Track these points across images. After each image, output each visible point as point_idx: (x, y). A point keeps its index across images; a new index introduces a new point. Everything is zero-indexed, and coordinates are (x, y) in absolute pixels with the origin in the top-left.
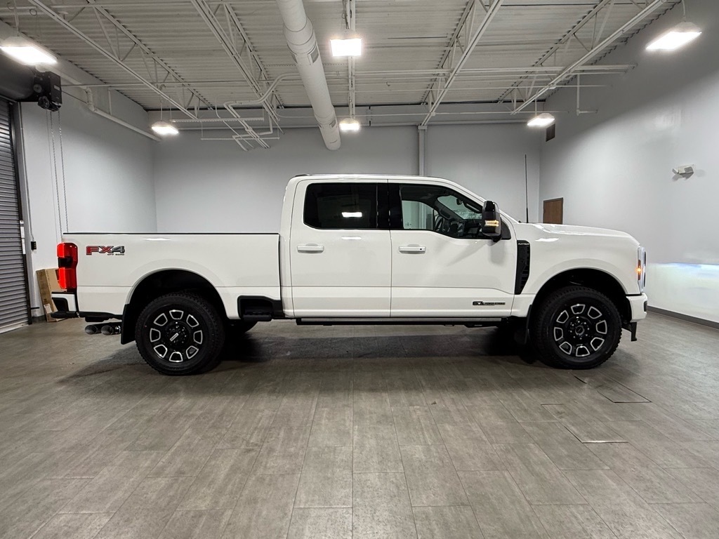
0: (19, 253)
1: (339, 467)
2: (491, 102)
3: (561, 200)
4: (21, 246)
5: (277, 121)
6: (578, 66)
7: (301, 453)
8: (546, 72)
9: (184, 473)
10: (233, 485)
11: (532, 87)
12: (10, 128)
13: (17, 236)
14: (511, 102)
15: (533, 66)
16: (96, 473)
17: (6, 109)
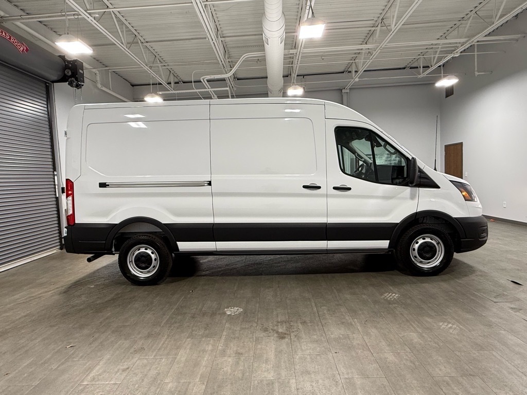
0: (54, 196)
1: (360, 349)
2: (400, 69)
3: (461, 144)
4: (55, 191)
5: (233, 90)
6: (480, 37)
7: (323, 339)
8: (450, 43)
9: (242, 354)
10: (285, 362)
11: (437, 56)
12: (47, 102)
13: (52, 183)
14: (418, 68)
15: (438, 39)
16: (176, 354)
17: (44, 89)
